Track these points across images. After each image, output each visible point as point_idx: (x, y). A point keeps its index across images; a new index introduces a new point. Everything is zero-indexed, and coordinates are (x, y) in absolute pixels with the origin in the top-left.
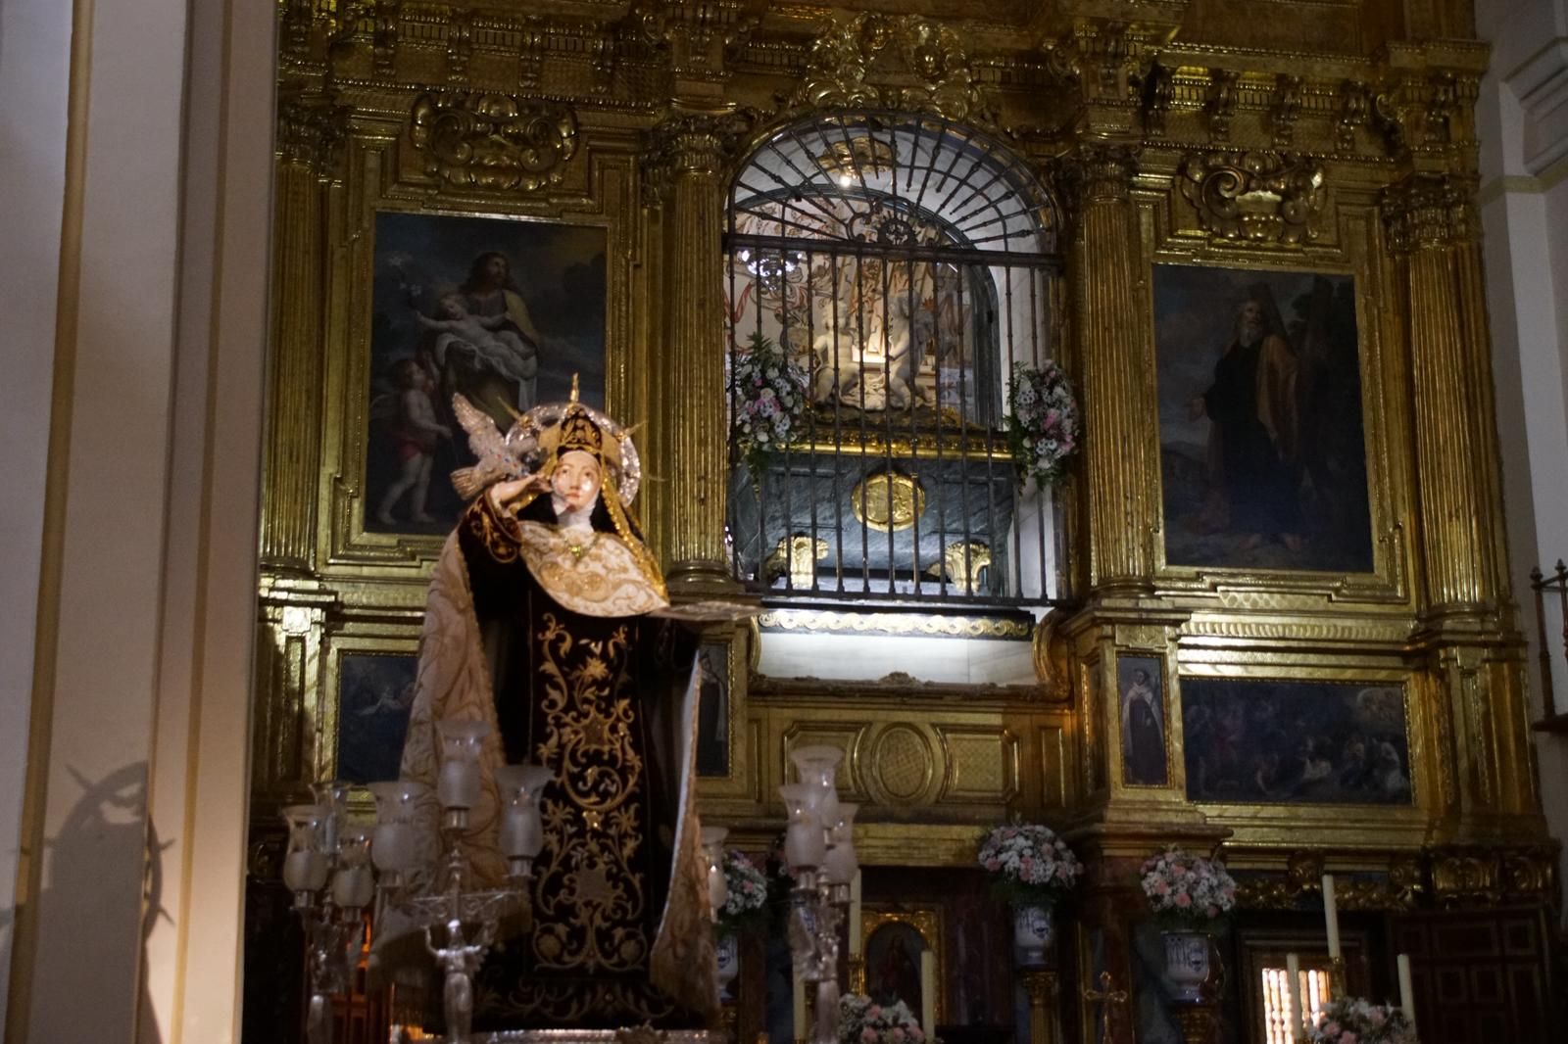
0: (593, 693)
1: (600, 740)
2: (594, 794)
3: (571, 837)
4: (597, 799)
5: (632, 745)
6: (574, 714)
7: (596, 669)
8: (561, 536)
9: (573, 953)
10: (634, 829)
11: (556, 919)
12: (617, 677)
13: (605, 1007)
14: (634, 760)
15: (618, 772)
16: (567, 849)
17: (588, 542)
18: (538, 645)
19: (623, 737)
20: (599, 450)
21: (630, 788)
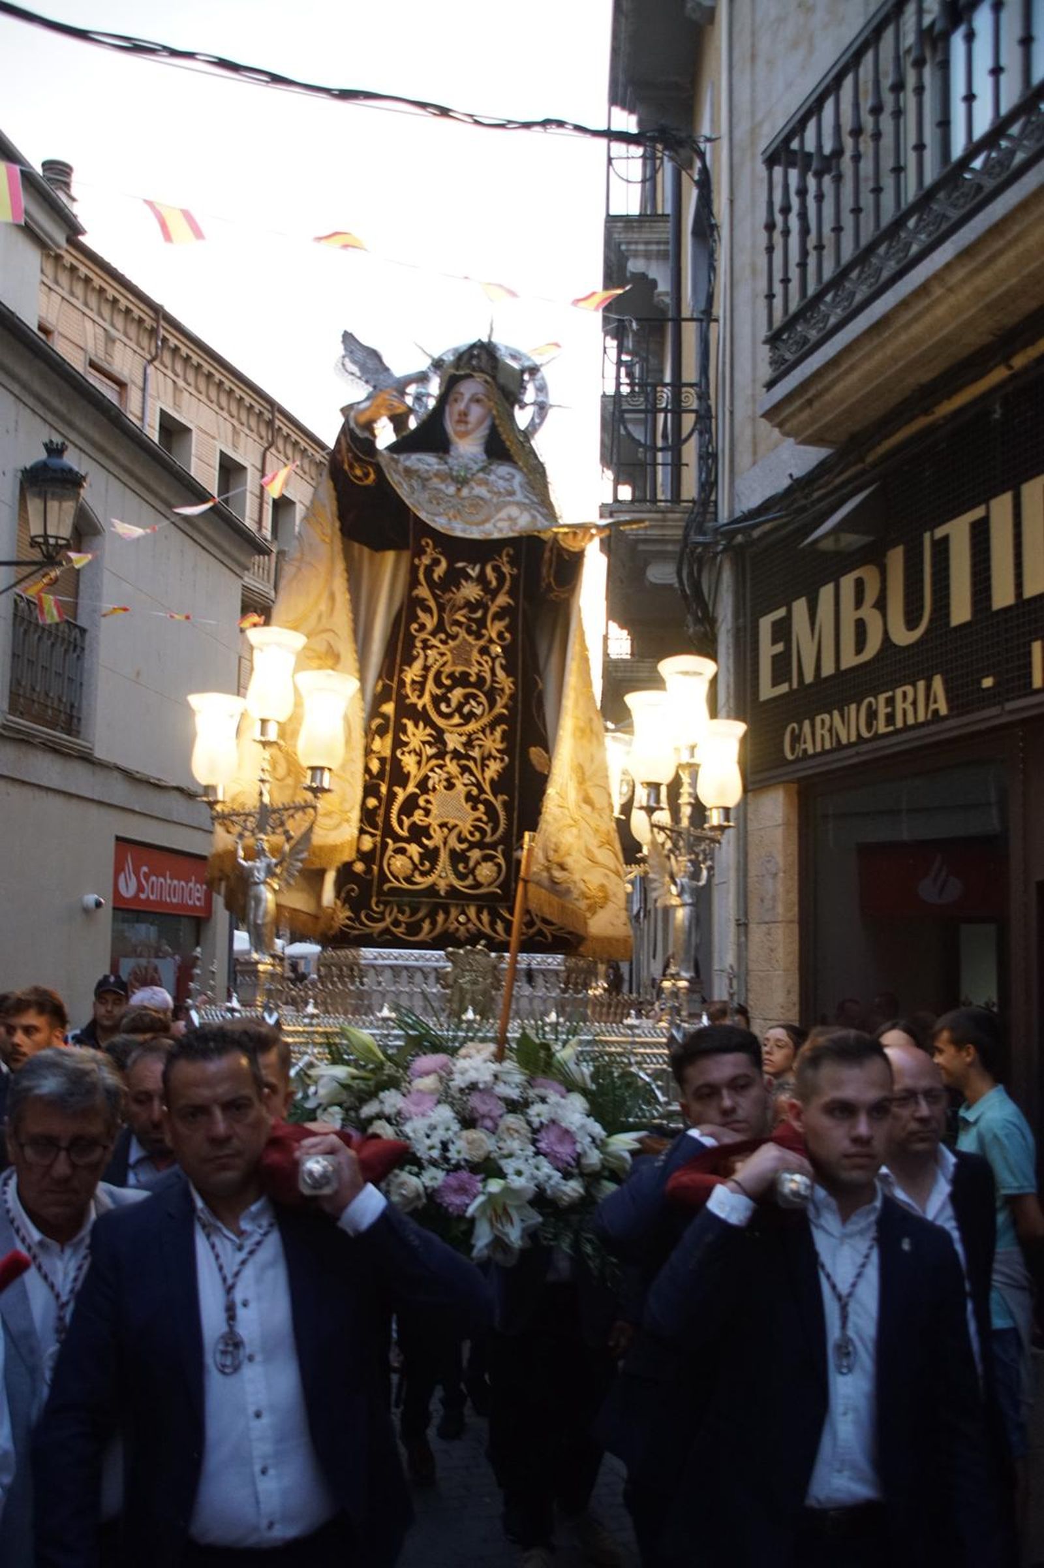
0: (464, 616)
1: (468, 663)
2: (457, 715)
3: (429, 758)
4: (461, 721)
5: (502, 666)
6: (443, 636)
7: (470, 591)
8: (446, 463)
9: (424, 874)
10: (498, 751)
11: (408, 840)
12: (493, 600)
13: (457, 929)
14: (505, 681)
15: (485, 694)
16: (425, 770)
17: (475, 467)
18: (414, 570)
19: (493, 659)
20: (494, 378)
21: (499, 709)
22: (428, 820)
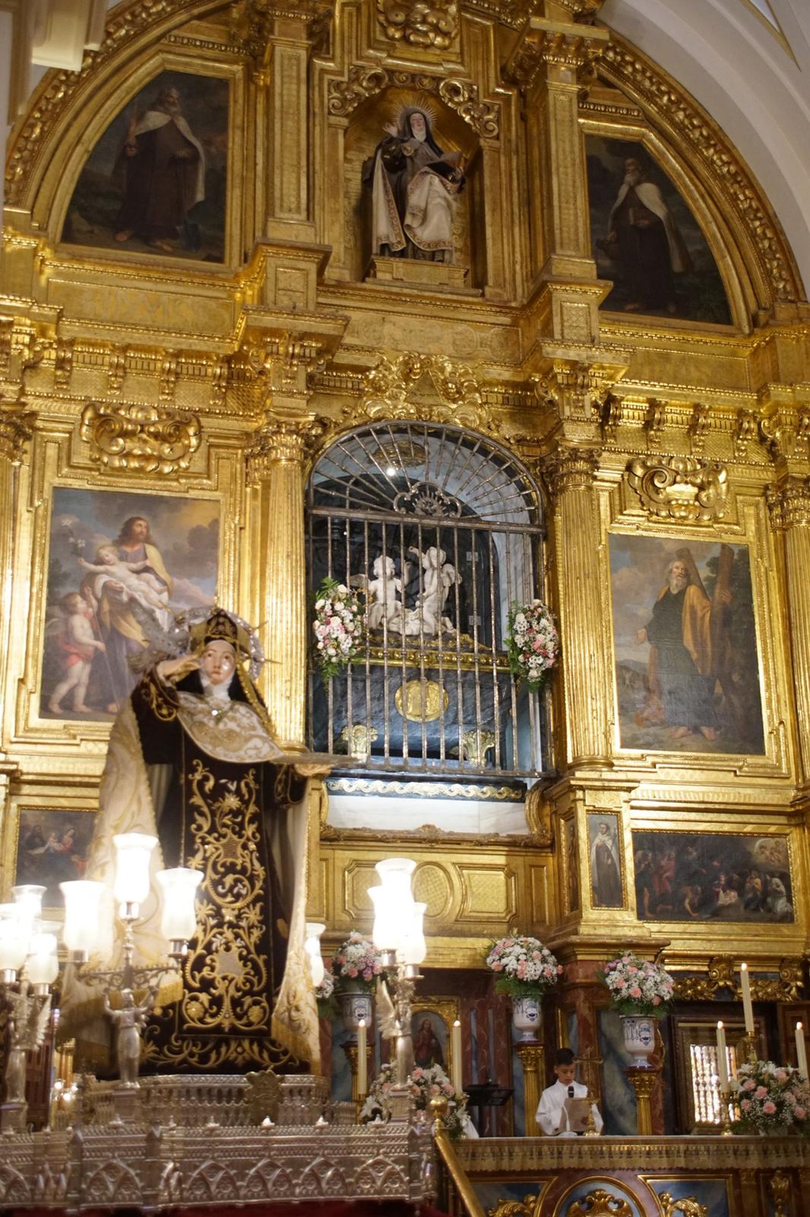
0: (229, 820)
1: (234, 855)
2: (230, 895)
3: (212, 928)
4: (233, 899)
5: (258, 859)
6: (216, 835)
7: (232, 802)
8: (207, 703)
9: (213, 1016)
10: (259, 922)
11: (200, 990)
12: (247, 808)
13: (236, 1058)
14: (260, 870)
15: (248, 879)
16: (209, 937)
17: (226, 707)
18: (188, 783)
19: (252, 852)
20: (236, 640)
21: (258, 891)
22: (214, 974)
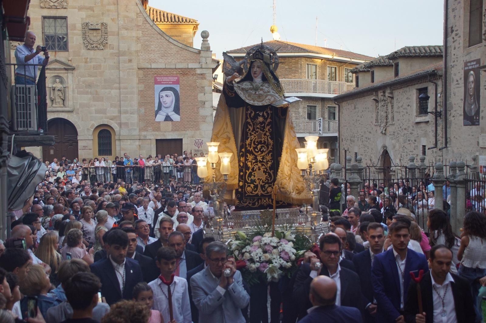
0: (259, 126)
1: (261, 138)
2: (260, 152)
3: (254, 163)
5: (270, 138)
6: (255, 132)
7: (261, 119)
8: (252, 85)
9: (255, 191)
10: (271, 159)
11: (251, 183)
12: (266, 121)
13: (264, 204)
14: (271, 142)
15: (266, 145)
16: (253, 166)
17: (260, 85)
18: (246, 114)
19: (268, 136)
20: (262, 60)
21: (270, 149)
22: (255, 178)
